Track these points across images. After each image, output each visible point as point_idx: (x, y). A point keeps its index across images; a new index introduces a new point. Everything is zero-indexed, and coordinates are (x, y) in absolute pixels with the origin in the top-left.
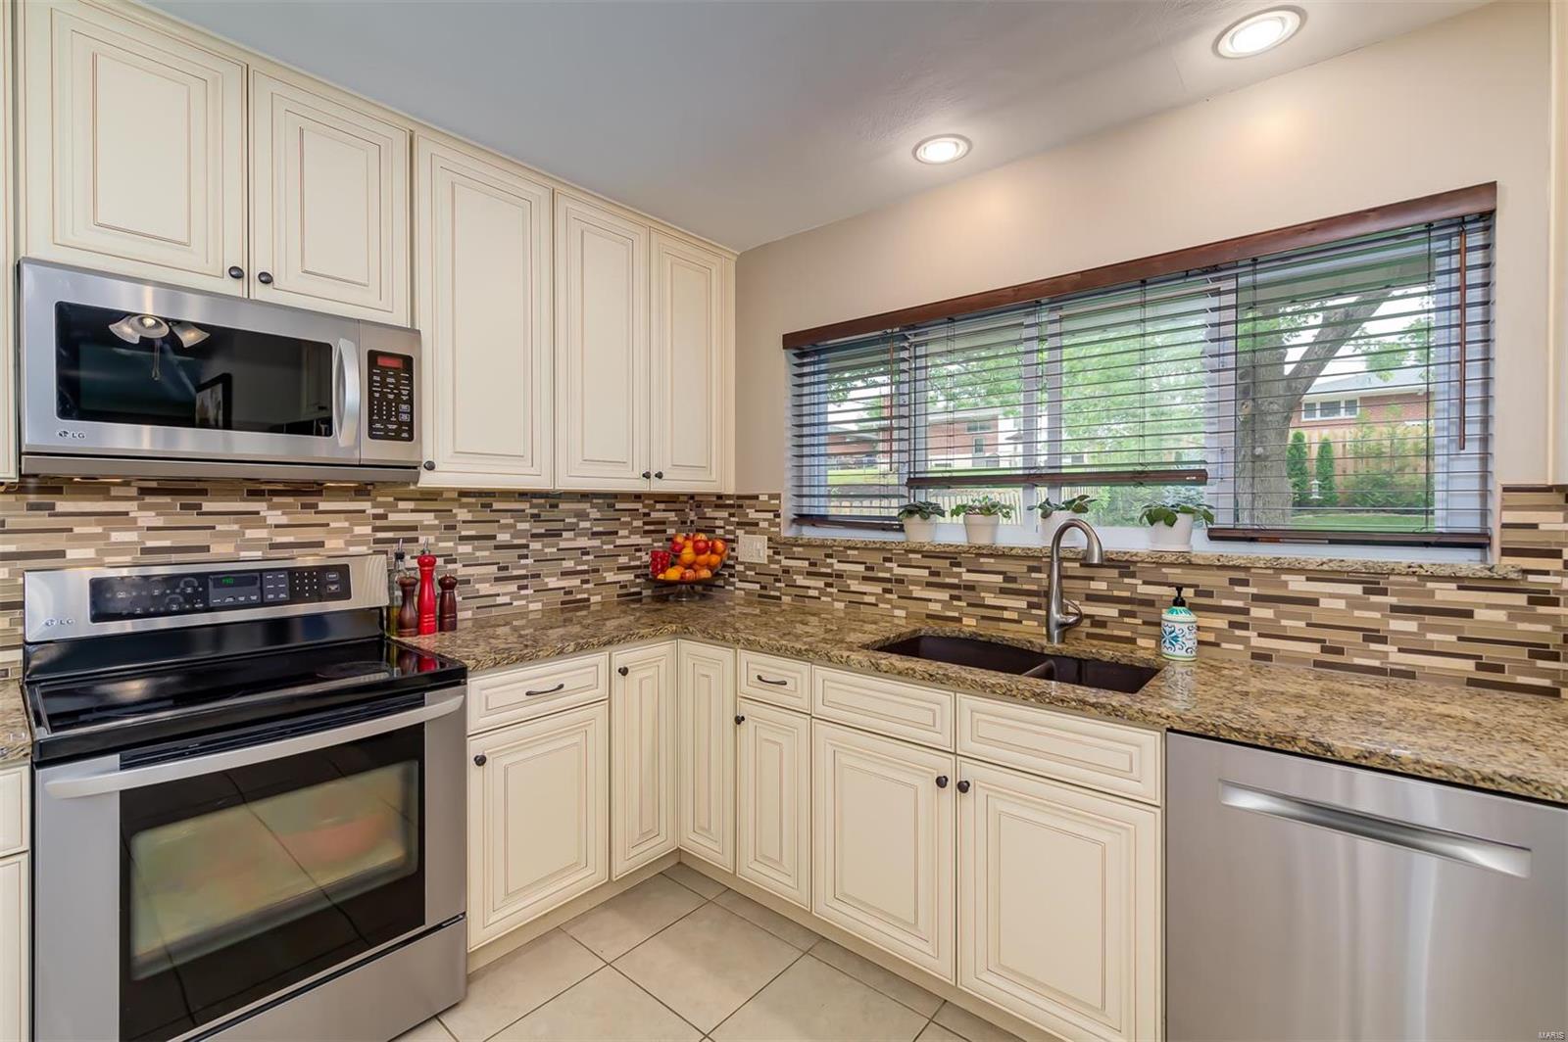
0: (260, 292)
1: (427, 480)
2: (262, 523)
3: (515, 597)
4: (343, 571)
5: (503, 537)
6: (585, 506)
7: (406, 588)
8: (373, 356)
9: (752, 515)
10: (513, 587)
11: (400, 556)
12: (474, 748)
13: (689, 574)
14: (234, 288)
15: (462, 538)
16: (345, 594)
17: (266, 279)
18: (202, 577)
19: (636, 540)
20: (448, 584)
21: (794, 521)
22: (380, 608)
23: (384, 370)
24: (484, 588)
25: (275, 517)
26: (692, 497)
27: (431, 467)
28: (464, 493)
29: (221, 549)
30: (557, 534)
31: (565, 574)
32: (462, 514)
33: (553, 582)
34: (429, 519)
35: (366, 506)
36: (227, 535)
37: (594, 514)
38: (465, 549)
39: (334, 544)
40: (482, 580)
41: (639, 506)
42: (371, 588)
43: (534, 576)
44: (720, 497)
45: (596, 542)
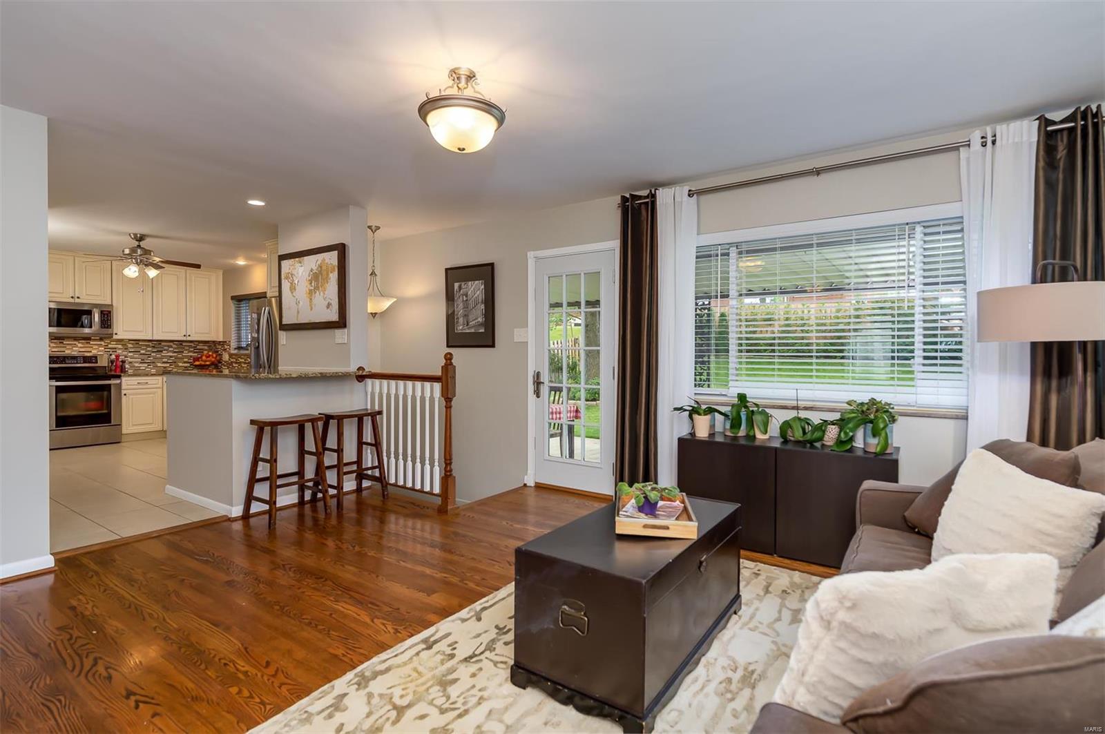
0: (77, 301)
1: (115, 337)
2: (77, 347)
3: (146, 367)
4: (96, 357)
5: (143, 352)
6: (171, 344)
7: (112, 362)
8: (102, 312)
9: (226, 347)
10: (146, 365)
11: (111, 355)
12: (123, 392)
13: (203, 363)
14: (72, 300)
15: (130, 352)
16: (97, 362)
17: (78, 298)
18: (65, 357)
19: (191, 354)
20: (123, 362)
21: (235, 349)
22: (105, 367)
23: (104, 315)
24: (137, 365)
25: (80, 345)
26: (214, 342)
27: (116, 334)
28: (130, 340)
29: (68, 352)
30: (161, 351)
31: (164, 362)
32: (130, 346)
33: (159, 365)
34: (120, 346)
35: (102, 343)
36: (69, 349)
37: (174, 346)
38: (131, 354)
39: (94, 352)
40: (136, 362)
41: (192, 344)
42: (103, 362)
43: (154, 362)
44: (220, 342)
45: (175, 354)
